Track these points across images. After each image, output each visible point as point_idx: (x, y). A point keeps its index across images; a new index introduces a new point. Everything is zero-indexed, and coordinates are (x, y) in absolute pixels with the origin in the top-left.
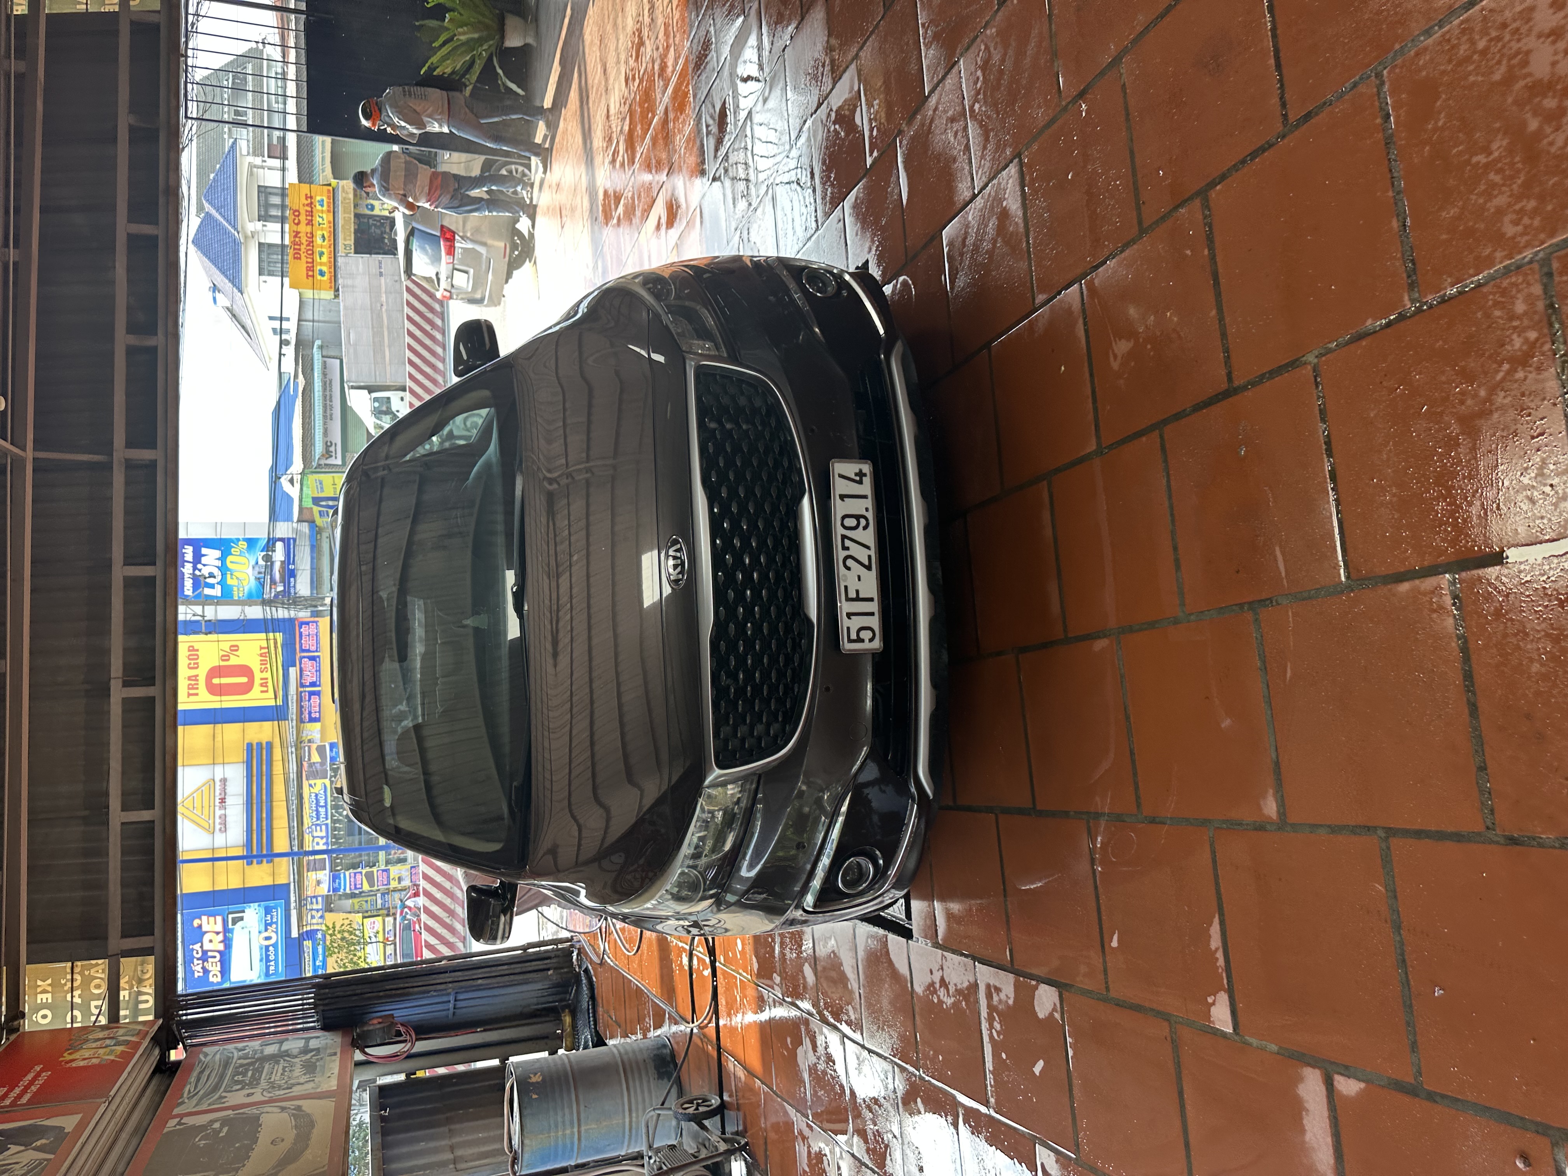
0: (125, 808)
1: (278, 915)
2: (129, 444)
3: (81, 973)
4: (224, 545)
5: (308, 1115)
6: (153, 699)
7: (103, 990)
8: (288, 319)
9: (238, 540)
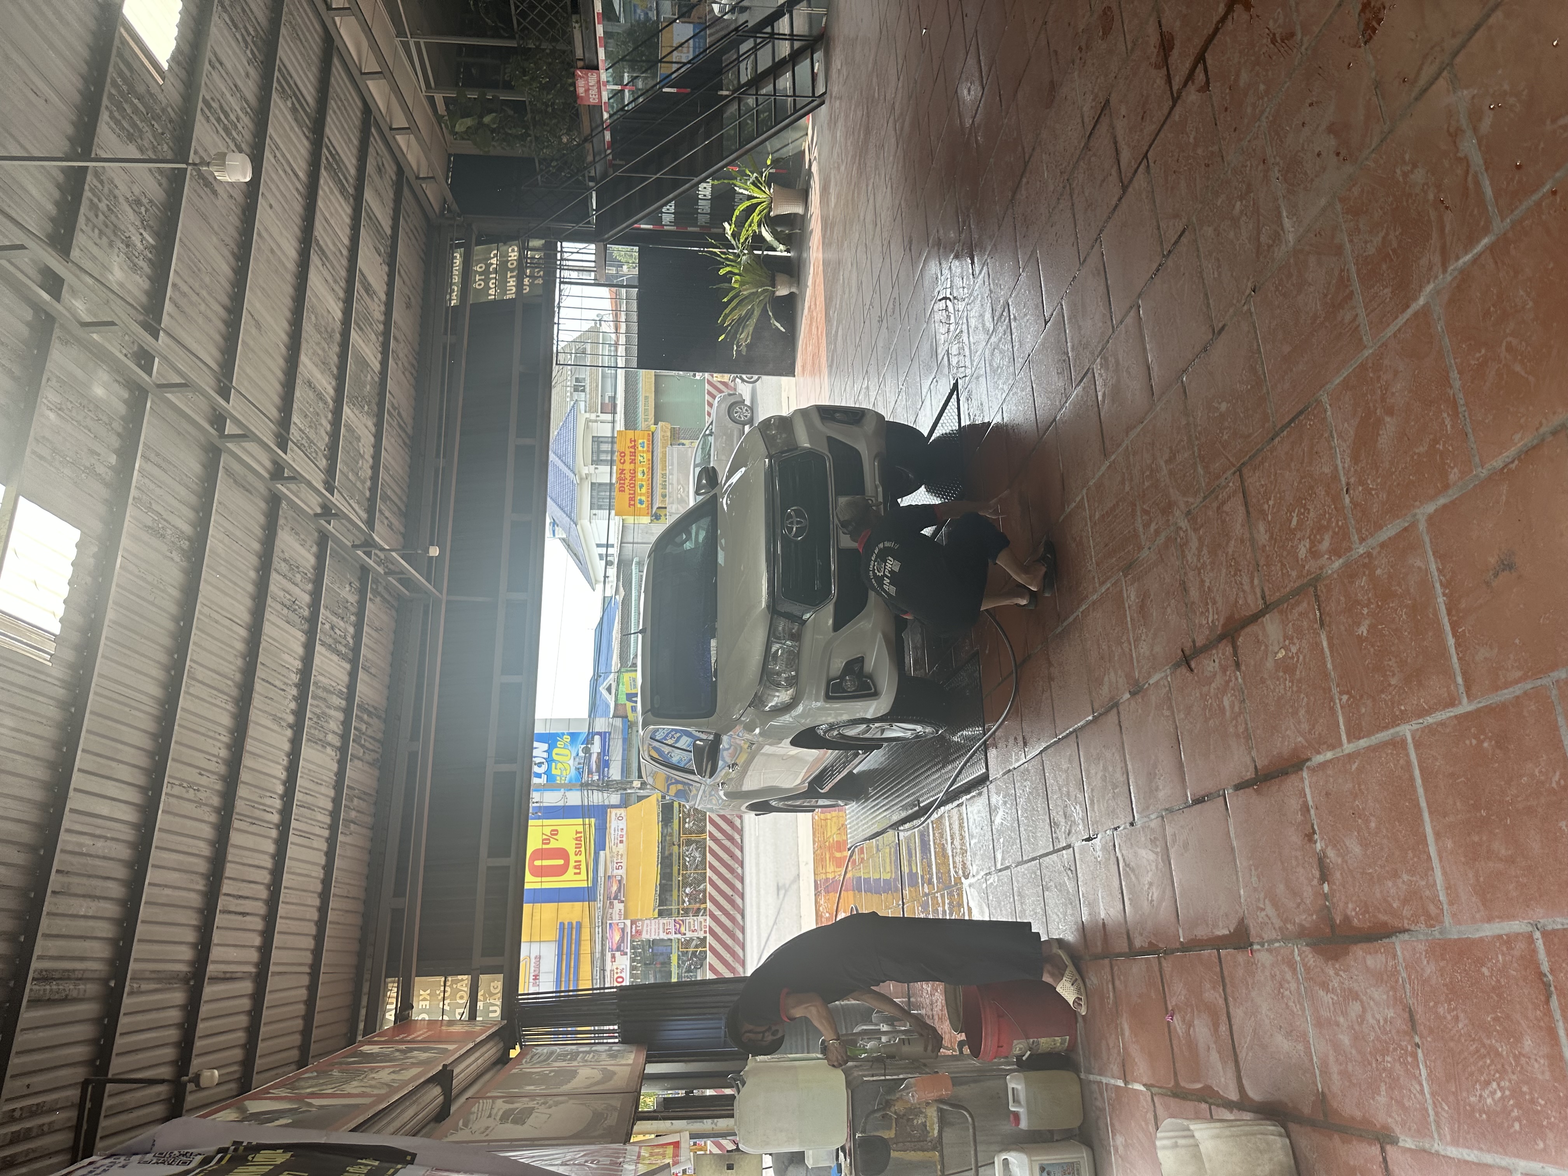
0: (490, 856)
2: (510, 590)
3: (450, 986)
4: (551, 739)
5: (612, 1071)
6: (514, 774)
7: (466, 999)
8: (612, 546)
9: (563, 734)
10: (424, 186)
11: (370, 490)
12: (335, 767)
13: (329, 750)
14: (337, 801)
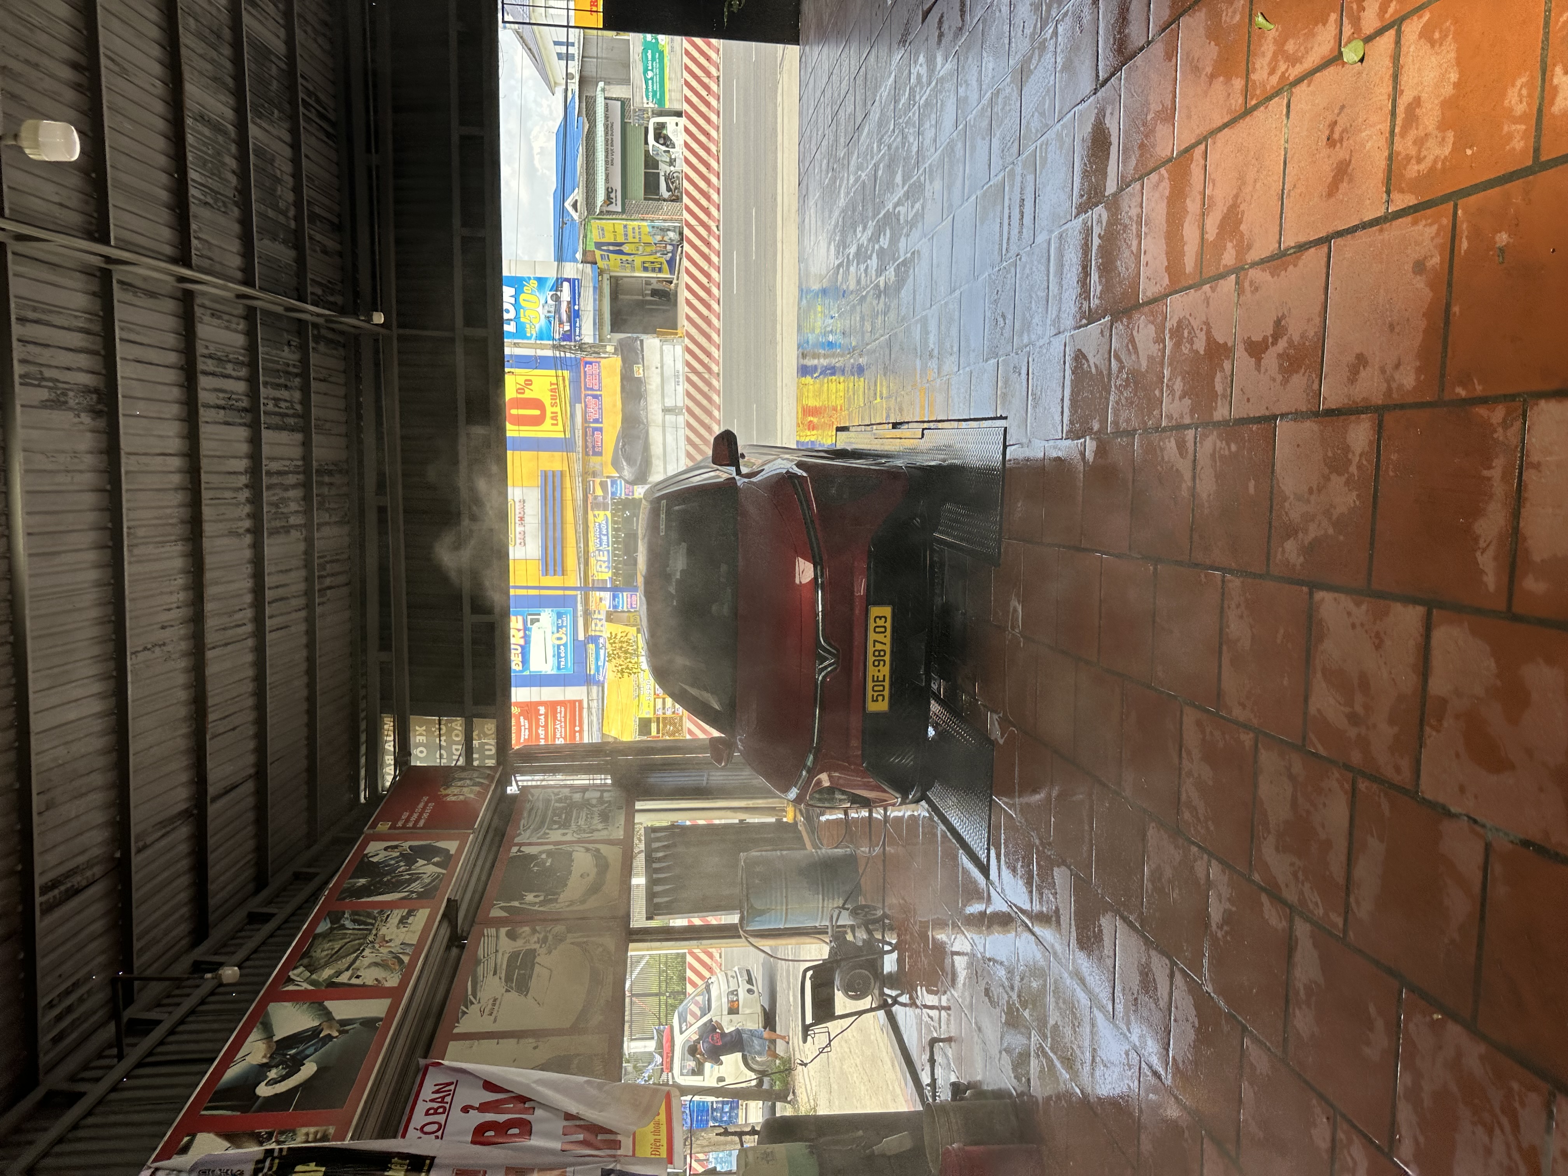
1: (567, 620)
5: (605, 858)
11: (296, 219)
12: (302, 547)
13: (293, 532)
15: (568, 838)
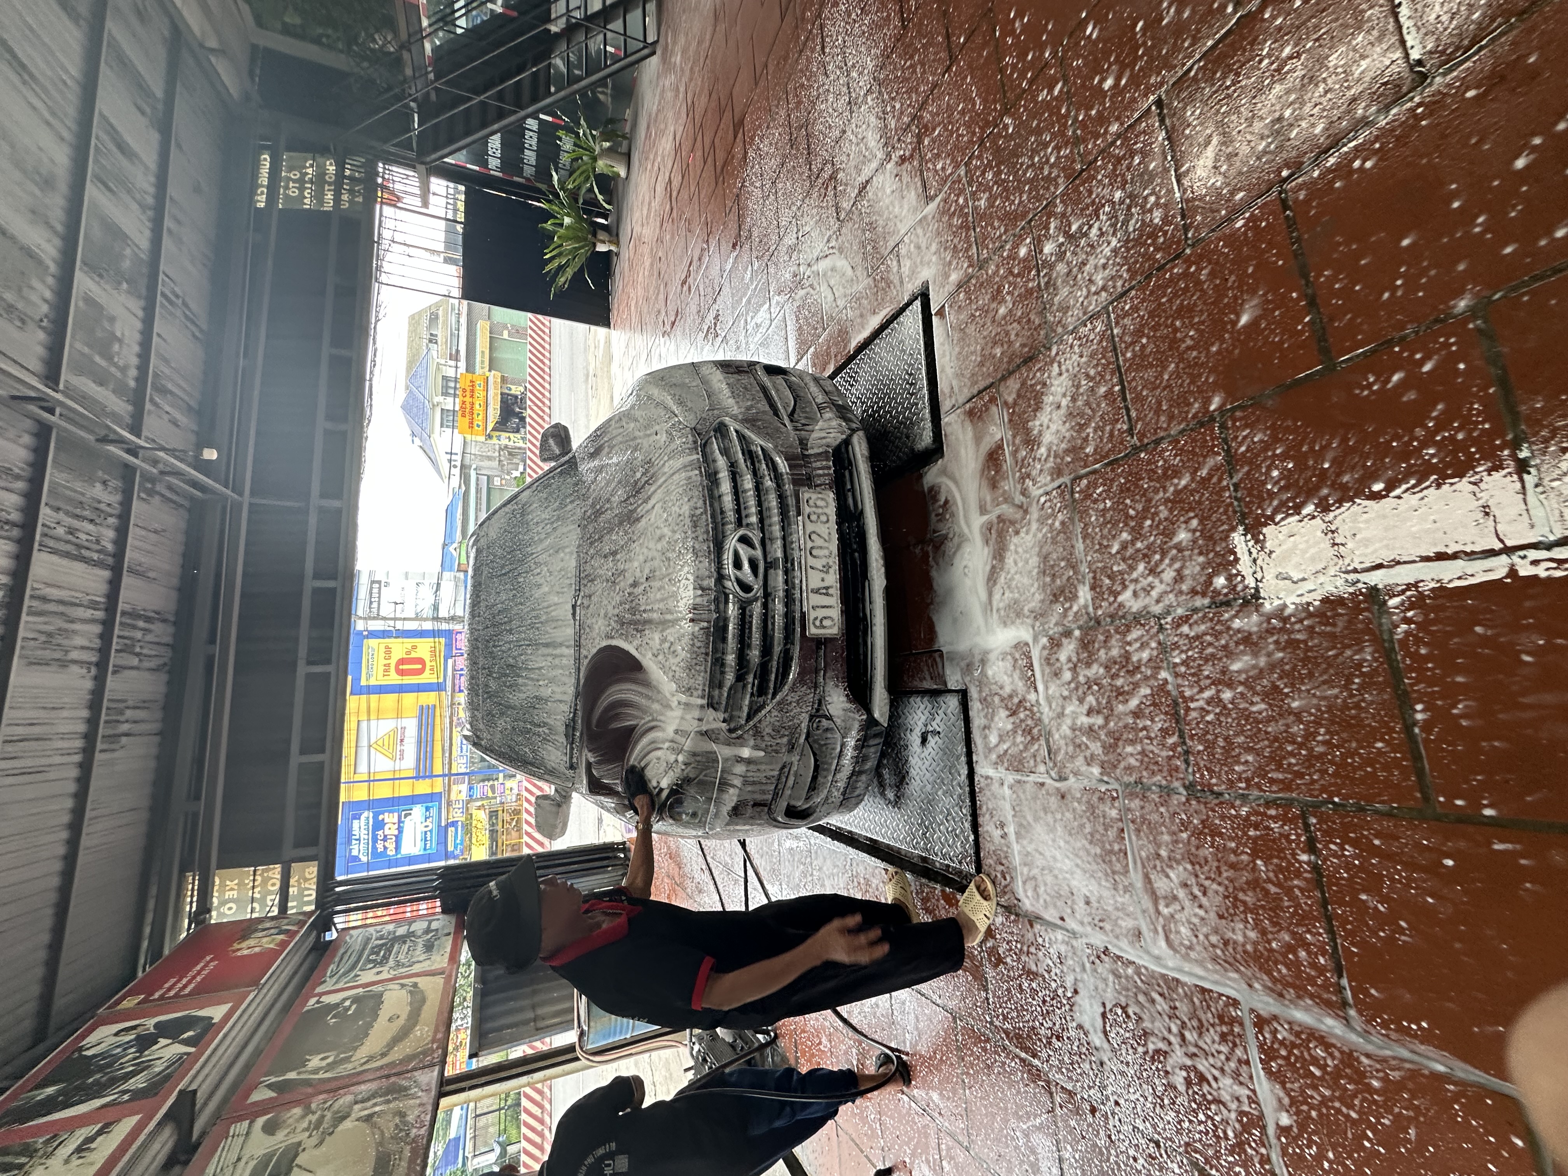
0: (302, 752)
1: (434, 812)
2: (323, 496)
3: (261, 875)
5: (422, 992)
6: (328, 674)
7: (277, 887)
10: (213, 59)
12: (89, 684)
13: (75, 669)
14: (93, 722)
15: (385, 976)
